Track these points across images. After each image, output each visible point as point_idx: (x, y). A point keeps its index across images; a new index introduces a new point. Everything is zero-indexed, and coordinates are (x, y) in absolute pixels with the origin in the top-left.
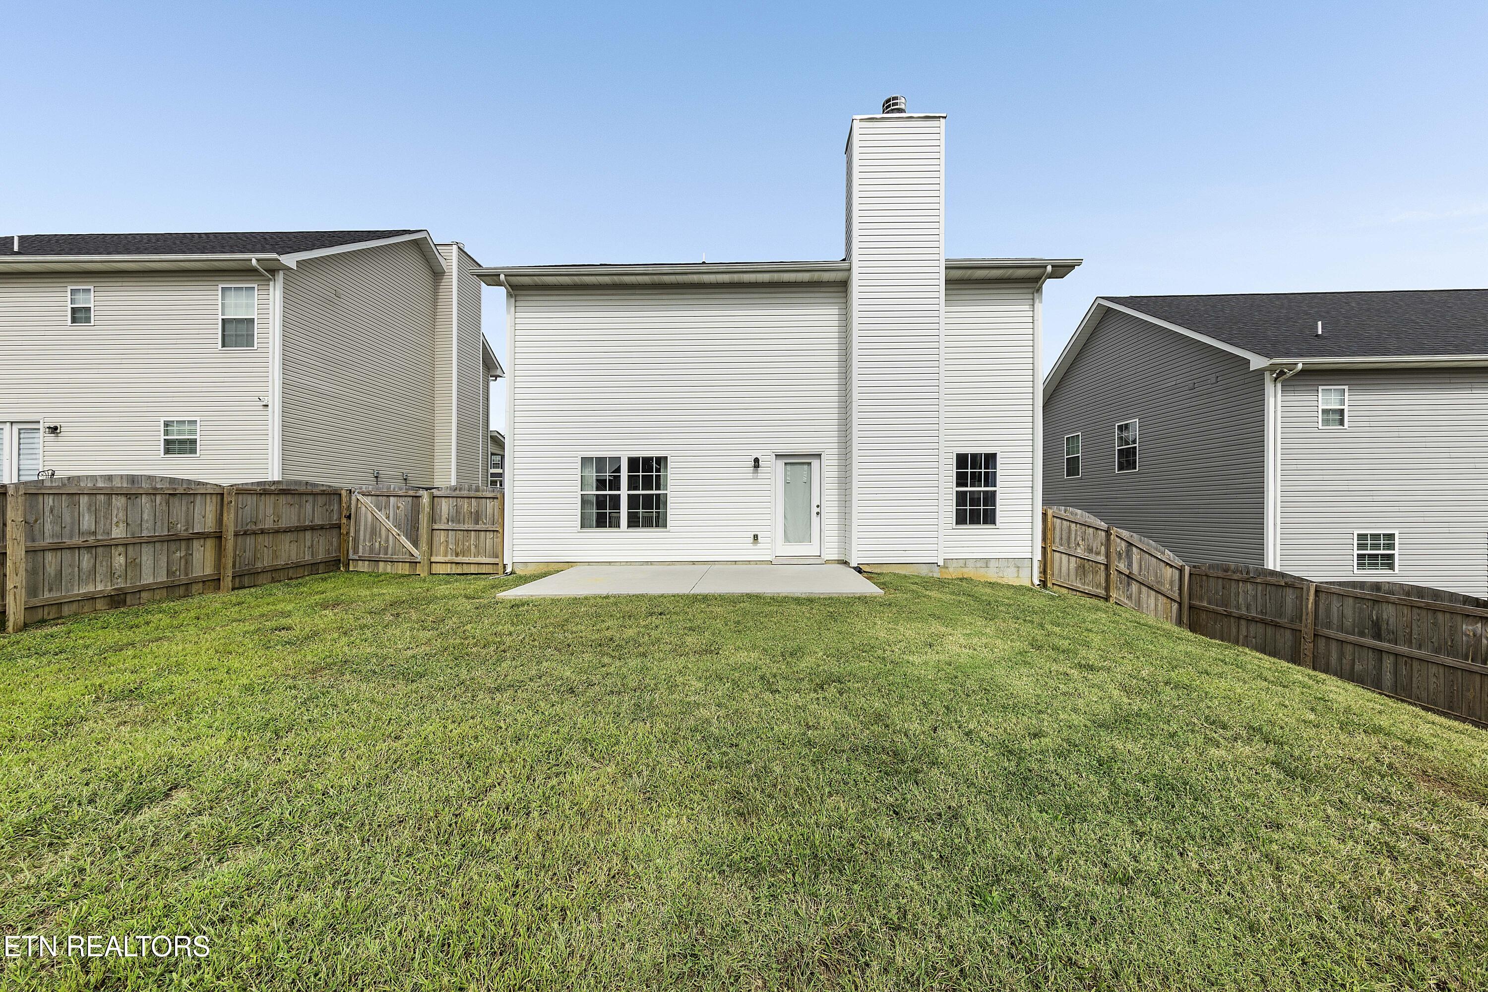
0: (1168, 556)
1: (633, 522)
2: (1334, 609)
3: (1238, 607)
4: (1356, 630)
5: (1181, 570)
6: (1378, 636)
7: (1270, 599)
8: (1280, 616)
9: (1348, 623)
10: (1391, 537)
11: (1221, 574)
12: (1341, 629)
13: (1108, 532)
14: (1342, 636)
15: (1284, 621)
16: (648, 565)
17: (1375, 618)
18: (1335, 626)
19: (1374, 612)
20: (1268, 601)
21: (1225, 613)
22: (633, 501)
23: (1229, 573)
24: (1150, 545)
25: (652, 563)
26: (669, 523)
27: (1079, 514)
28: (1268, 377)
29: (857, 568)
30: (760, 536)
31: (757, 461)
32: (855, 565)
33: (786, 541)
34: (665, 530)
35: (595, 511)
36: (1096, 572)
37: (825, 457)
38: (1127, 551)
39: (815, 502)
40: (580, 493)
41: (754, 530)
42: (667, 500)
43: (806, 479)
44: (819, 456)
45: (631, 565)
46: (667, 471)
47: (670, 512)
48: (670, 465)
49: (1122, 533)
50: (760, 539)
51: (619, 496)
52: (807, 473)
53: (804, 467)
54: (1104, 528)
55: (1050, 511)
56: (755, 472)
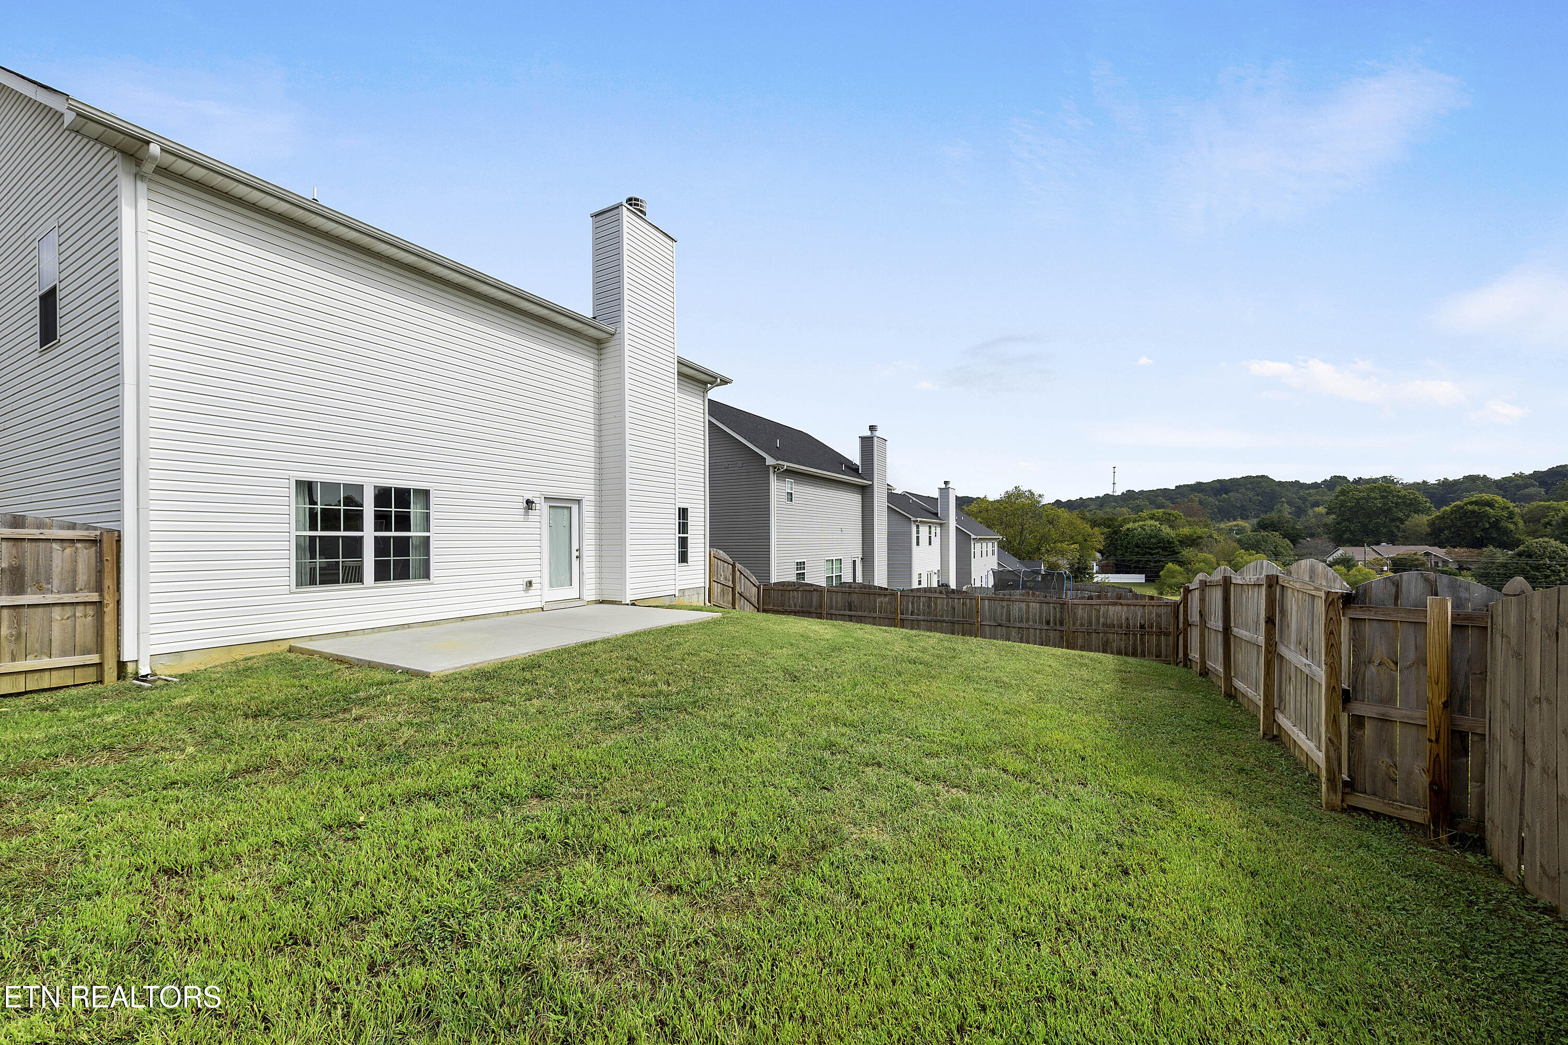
0: (753, 579)
1: (382, 574)
3: (790, 606)
5: (759, 588)
6: (850, 610)
7: (806, 599)
9: (839, 606)
10: (804, 562)
11: (781, 588)
12: (837, 609)
13: (734, 566)
15: (813, 610)
16: (404, 628)
20: (804, 600)
21: (783, 610)
22: (381, 546)
24: (747, 572)
25: (409, 625)
26: (433, 573)
27: (722, 554)
28: (771, 470)
29: (633, 604)
30: (533, 582)
31: (529, 503)
32: (629, 602)
33: (551, 586)
34: (428, 582)
35: (318, 560)
36: (728, 594)
37: (584, 503)
38: (740, 577)
39: (575, 546)
40: (294, 533)
41: (528, 577)
42: (433, 544)
43: (566, 523)
44: (579, 501)
45: (379, 632)
46: (428, 507)
47: (433, 559)
48: (433, 500)
49: (738, 566)
50: (534, 585)
51: (361, 538)
52: (566, 517)
53: (566, 512)
54: (732, 562)
55: (712, 553)
56: (526, 514)
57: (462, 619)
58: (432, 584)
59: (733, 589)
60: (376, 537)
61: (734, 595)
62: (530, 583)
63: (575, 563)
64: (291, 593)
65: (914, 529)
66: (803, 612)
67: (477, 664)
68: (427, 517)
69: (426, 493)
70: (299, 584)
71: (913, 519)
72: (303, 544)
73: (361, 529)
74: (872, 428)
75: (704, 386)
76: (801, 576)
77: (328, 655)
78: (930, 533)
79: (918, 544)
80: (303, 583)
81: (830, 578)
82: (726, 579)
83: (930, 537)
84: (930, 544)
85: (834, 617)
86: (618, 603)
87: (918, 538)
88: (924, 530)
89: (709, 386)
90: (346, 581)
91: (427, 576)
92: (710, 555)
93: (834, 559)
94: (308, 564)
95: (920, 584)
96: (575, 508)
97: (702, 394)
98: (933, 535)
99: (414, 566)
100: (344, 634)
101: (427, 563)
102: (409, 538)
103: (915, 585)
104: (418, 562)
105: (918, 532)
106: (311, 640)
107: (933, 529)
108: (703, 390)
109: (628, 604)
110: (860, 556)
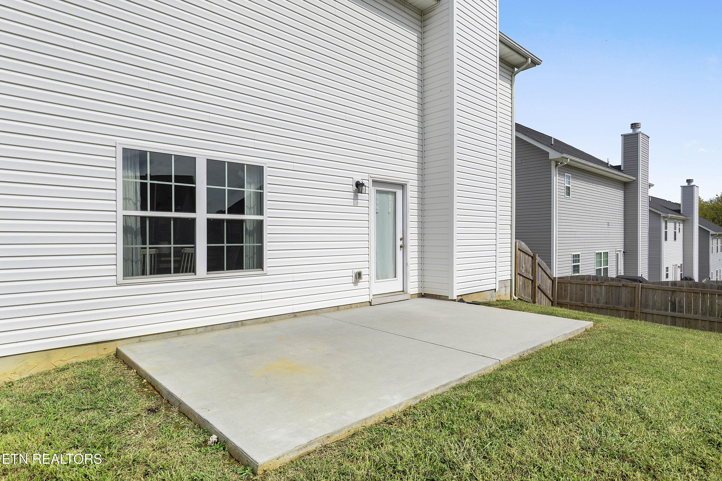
0: (549, 271)
1: (215, 263)
2: (651, 297)
4: (663, 308)
5: (553, 281)
7: (612, 295)
8: (618, 304)
9: (659, 305)
10: (579, 254)
11: (580, 282)
13: (533, 259)
14: (655, 312)
15: (620, 307)
17: (673, 300)
18: (651, 307)
19: (673, 297)
20: (610, 296)
21: (583, 305)
22: (214, 230)
23: (585, 281)
25: (241, 323)
26: (267, 262)
27: (524, 246)
28: (553, 164)
29: (461, 301)
30: (363, 273)
31: (359, 186)
32: (455, 297)
33: (378, 278)
34: (261, 272)
35: (148, 246)
36: (528, 286)
37: (409, 188)
38: (538, 270)
39: (399, 235)
40: (121, 213)
41: (357, 267)
42: (267, 229)
43: (391, 210)
44: (403, 186)
45: (212, 330)
46: (261, 188)
47: (267, 246)
48: (267, 179)
49: (538, 259)
50: (363, 276)
51: (193, 220)
52: (391, 203)
53: (391, 197)
54: (532, 255)
55: (517, 244)
56: (356, 198)
57: (295, 315)
58: (266, 275)
59: (533, 282)
60: (209, 220)
61: (534, 288)
62: (359, 275)
63: (399, 253)
64: (118, 285)
65: (663, 225)
66: (607, 309)
67: (332, 434)
68: (260, 197)
69: (260, 169)
70: (126, 274)
71: (663, 215)
72: (134, 226)
73: (193, 209)
74: (634, 126)
75: (511, 69)
76: (576, 269)
77: (143, 374)
78: (675, 229)
79: (666, 239)
80: (134, 273)
81: (599, 271)
82: (526, 271)
83: (675, 232)
84: (675, 239)
85: (649, 317)
86: (445, 298)
87: (666, 232)
88: (671, 225)
89: (516, 69)
90: (177, 271)
91: (260, 265)
92: (516, 246)
93: (602, 252)
94: (139, 250)
95: (667, 277)
96: (399, 193)
97: (510, 78)
98: (677, 231)
99: (248, 254)
100: (175, 334)
101: (260, 251)
102: (241, 222)
103: (664, 279)
104: (252, 249)
105: (666, 228)
106: (140, 341)
107: (678, 225)
108: (510, 74)
109: (454, 300)
110: (622, 250)
